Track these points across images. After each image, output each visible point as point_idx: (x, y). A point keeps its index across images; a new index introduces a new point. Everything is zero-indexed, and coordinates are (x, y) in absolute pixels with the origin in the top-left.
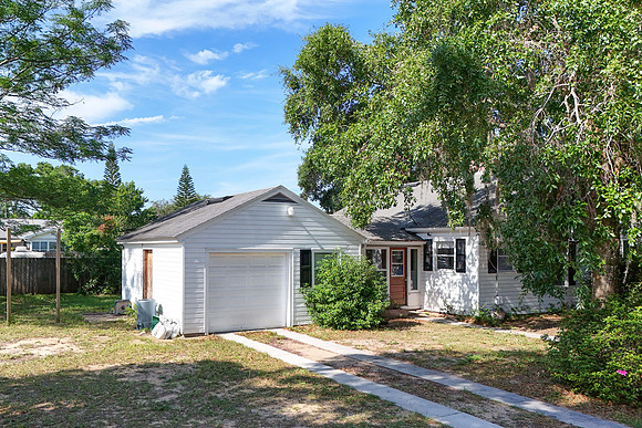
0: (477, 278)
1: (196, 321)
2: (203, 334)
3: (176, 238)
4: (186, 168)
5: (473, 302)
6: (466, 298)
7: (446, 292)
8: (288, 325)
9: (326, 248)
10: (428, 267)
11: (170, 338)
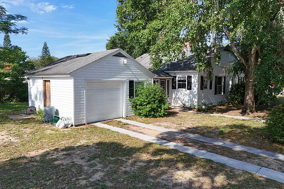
0: (197, 92)
1: (81, 118)
2: (84, 124)
3: (69, 74)
4: (45, 43)
5: (195, 102)
6: (192, 101)
7: (182, 98)
8: (124, 117)
9: (140, 80)
10: (174, 88)
11: (67, 128)
